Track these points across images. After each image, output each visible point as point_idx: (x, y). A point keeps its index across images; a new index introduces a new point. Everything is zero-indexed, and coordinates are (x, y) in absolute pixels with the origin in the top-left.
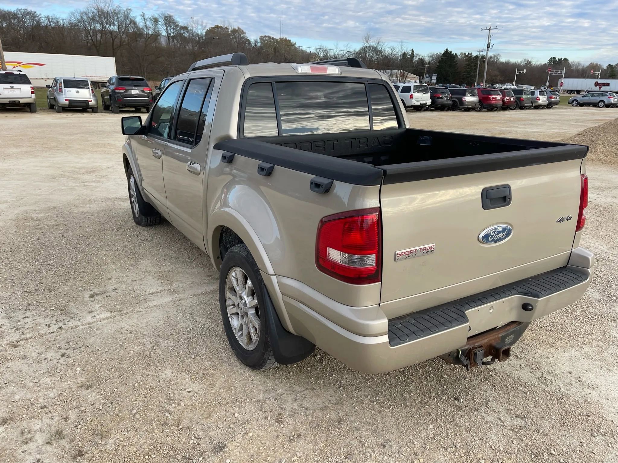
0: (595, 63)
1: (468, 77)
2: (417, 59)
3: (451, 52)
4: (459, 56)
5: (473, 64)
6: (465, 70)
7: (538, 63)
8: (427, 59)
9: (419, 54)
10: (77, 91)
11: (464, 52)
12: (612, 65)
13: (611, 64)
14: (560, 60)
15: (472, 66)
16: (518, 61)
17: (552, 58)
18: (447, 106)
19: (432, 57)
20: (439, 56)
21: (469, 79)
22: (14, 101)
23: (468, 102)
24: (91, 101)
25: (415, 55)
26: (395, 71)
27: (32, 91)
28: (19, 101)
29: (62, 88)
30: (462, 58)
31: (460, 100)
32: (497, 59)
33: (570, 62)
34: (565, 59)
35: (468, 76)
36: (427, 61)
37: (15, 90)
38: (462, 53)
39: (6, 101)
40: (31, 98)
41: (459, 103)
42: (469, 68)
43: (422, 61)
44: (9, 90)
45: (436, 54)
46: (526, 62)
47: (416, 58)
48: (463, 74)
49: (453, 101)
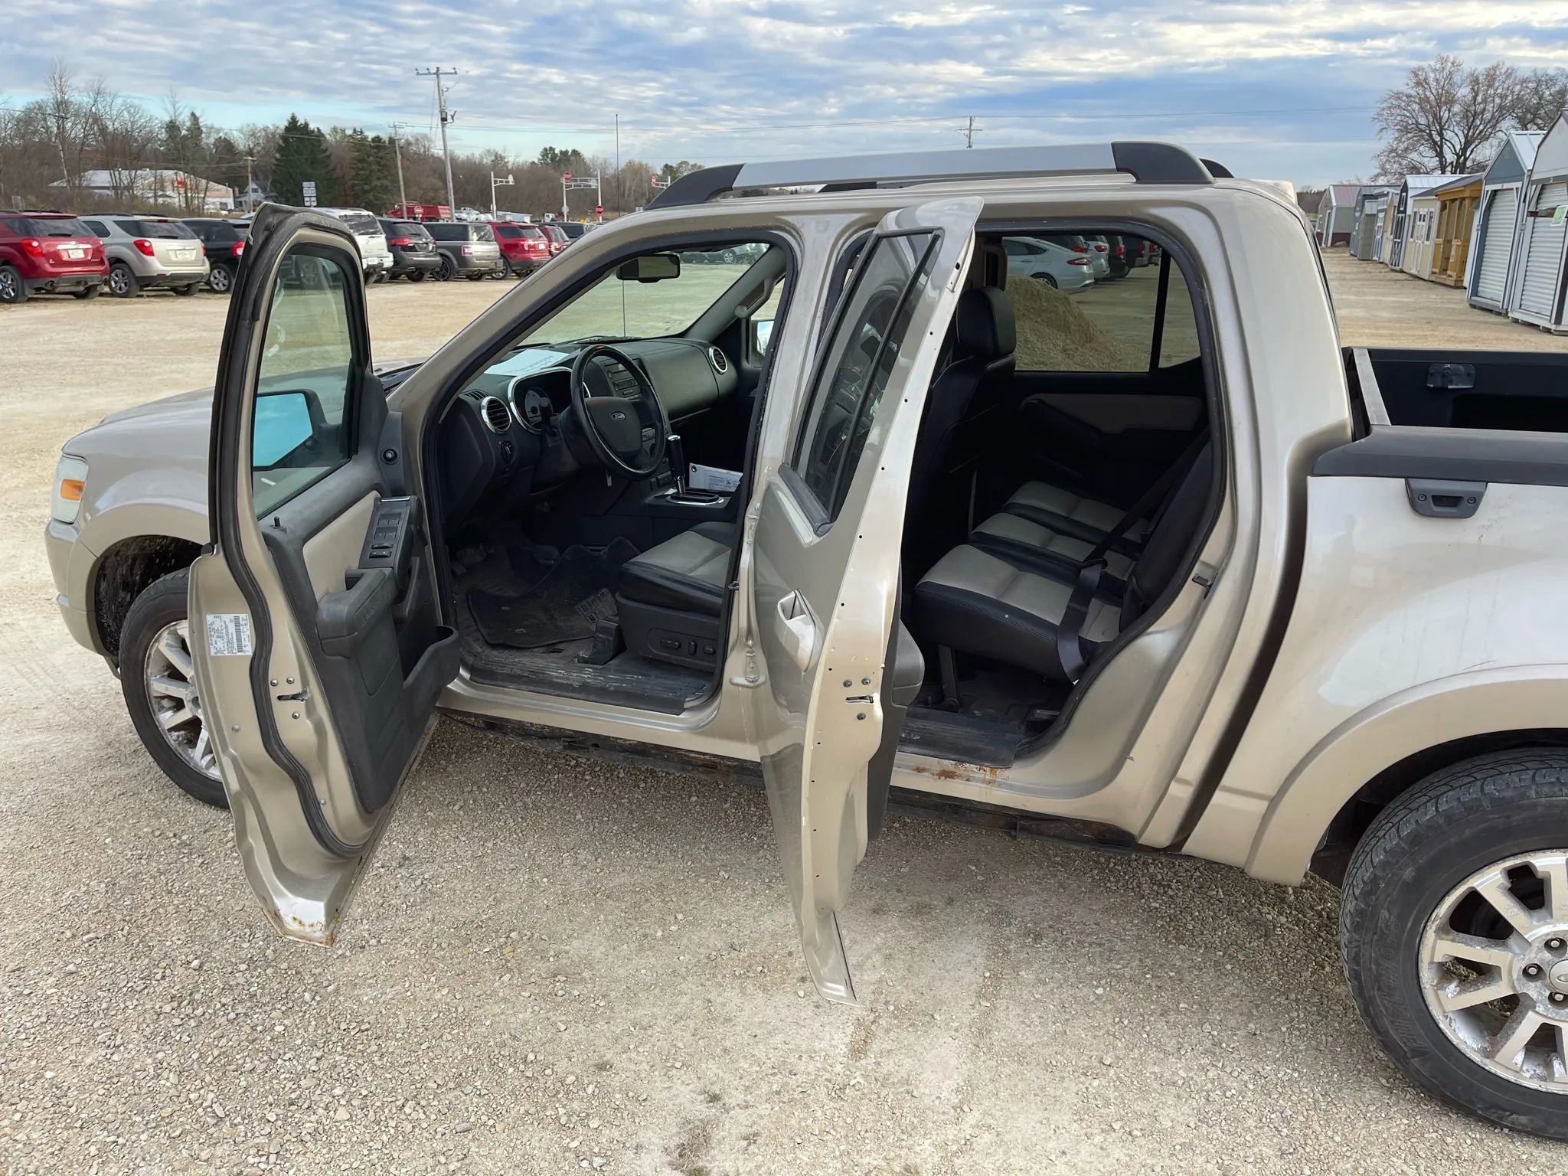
0: (637, 161)
1: (367, 191)
2: (212, 140)
3: (306, 125)
4: (328, 137)
5: (371, 158)
6: (353, 173)
7: (520, 160)
8: (241, 143)
9: (216, 126)
11: (340, 125)
12: (671, 167)
13: (670, 164)
14: (564, 153)
15: (369, 164)
16: (473, 154)
17: (546, 149)
18: (427, 270)
19: (253, 135)
20: (273, 134)
21: (371, 196)
23: (479, 258)
25: (204, 129)
26: (169, 174)
30: (337, 142)
31: (458, 252)
32: (425, 147)
33: (587, 161)
34: (575, 152)
35: (366, 187)
36: (241, 147)
38: (335, 129)
41: (455, 262)
42: (363, 169)
43: (226, 146)
45: (265, 129)
46: (493, 158)
47: (208, 137)
48: (350, 183)
49: (442, 255)
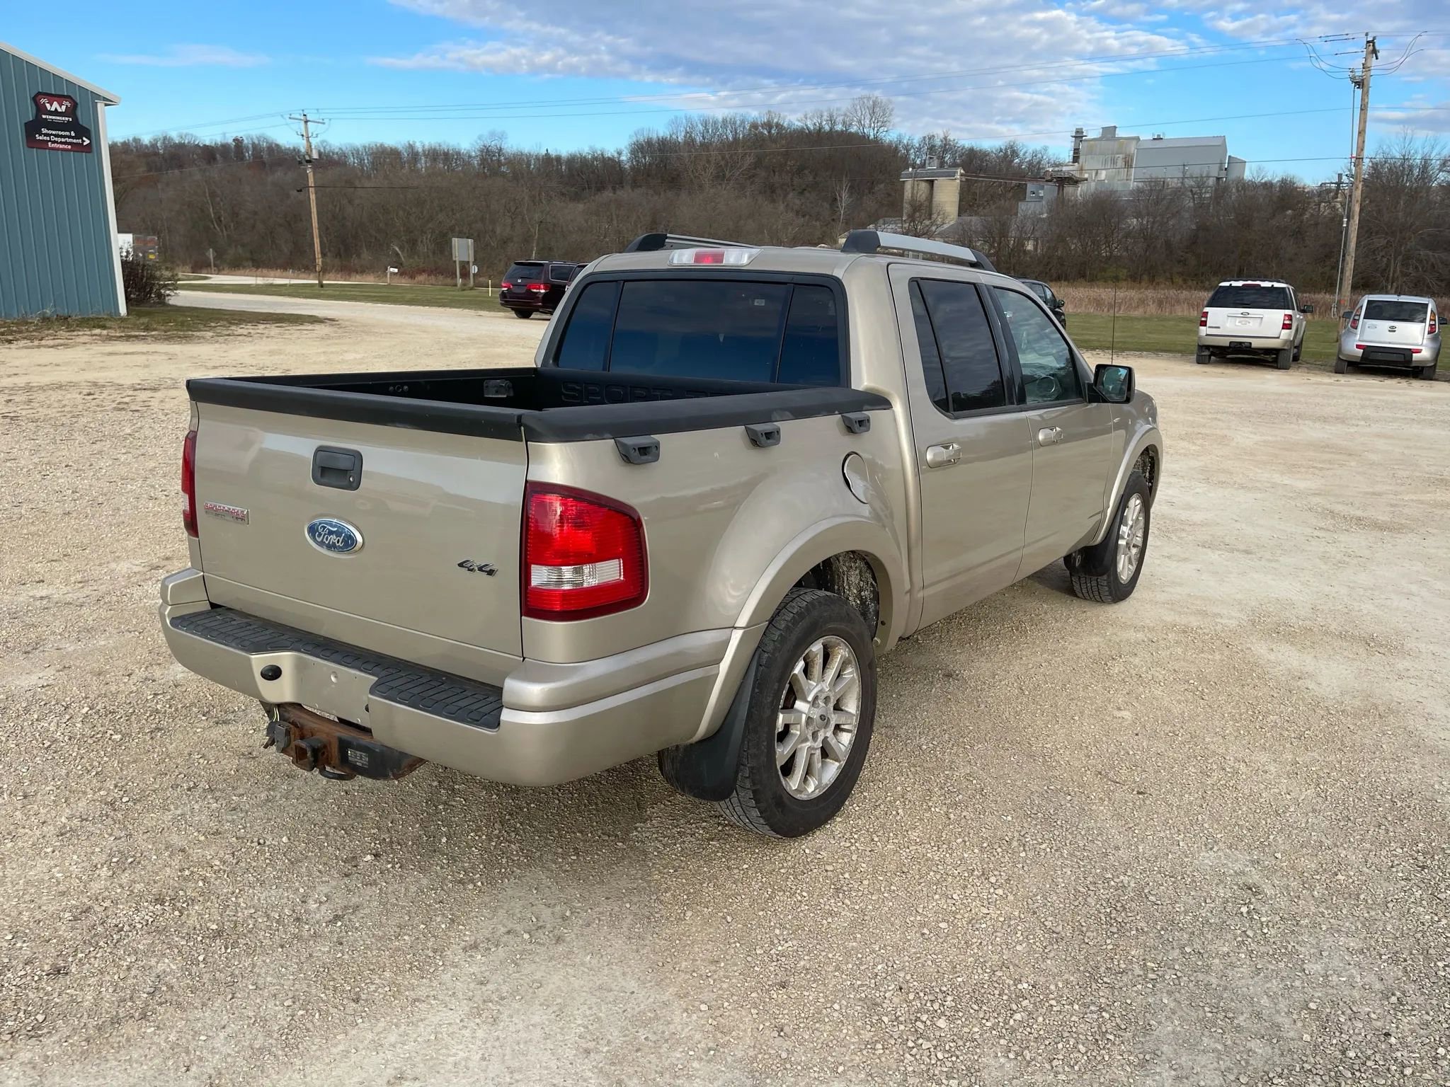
10: (1392, 327)
22: (1241, 343)
24: (1419, 351)
27: (1284, 324)
28: (1250, 343)
29: (1358, 320)
37: (1251, 320)
39: (1225, 342)
40: (1278, 338)
44: (1238, 320)
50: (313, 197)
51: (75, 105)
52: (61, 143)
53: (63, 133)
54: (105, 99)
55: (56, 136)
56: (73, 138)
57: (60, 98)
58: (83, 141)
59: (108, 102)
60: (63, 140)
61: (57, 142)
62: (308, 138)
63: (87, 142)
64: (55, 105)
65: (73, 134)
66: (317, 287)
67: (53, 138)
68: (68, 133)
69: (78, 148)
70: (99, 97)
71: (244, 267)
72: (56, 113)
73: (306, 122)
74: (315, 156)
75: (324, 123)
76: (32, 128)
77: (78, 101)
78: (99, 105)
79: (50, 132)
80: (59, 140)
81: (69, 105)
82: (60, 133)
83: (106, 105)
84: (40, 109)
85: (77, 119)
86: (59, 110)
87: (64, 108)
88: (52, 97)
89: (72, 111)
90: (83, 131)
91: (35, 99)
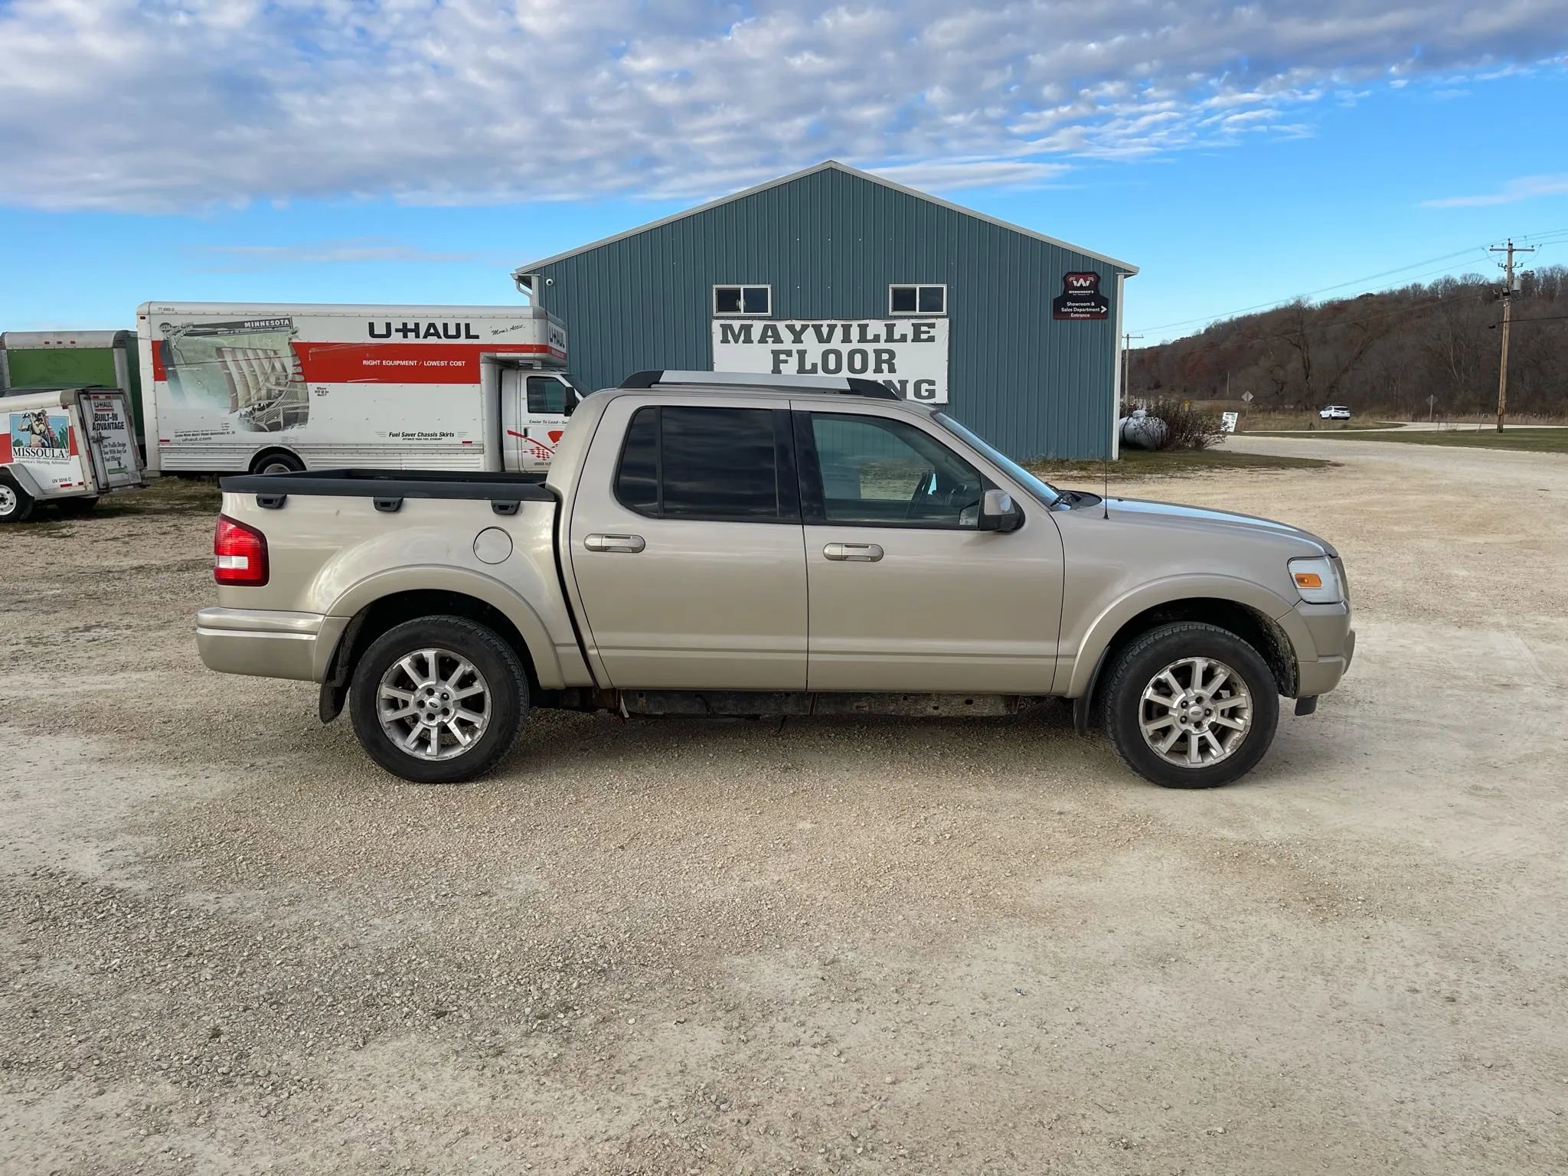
50: (1506, 332)
51: (1098, 278)
52: (1082, 313)
53: (1085, 304)
54: (1125, 271)
55: (1078, 307)
56: (1093, 307)
57: (1084, 275)
58: (1101, 309)
59: (1129, 273)
60: (1084, 310)
61: (1078, 313)
62: (1511, 268)
63: (1105, 309)
64: (1082, 281)
65: (1093, 304)
66: (1495, 433)
67: (1075, 310)
68: (1088, 304)
69: (1095, 316)
70: (1120, 270)
71: (1471, 413)
72: (1081, 288)
73: (1511, 251)
74: (1516, 286)
75: (1533, 250)
76: (1059, 303)
77: (1101, 275)
78: (1119, 277)
79: (1074, 304)
80: (1081, 310)
81: (1092, 279)
82: (1082, 304)
83: (1126, 277)
84: (1069, 286)
85: (1098, 291)
86: (1084, 285)
87: (1088, 282)
88: (1079, 275)
89: (1094, 286)
90: (1104, 301)
91: (1065, 279)
